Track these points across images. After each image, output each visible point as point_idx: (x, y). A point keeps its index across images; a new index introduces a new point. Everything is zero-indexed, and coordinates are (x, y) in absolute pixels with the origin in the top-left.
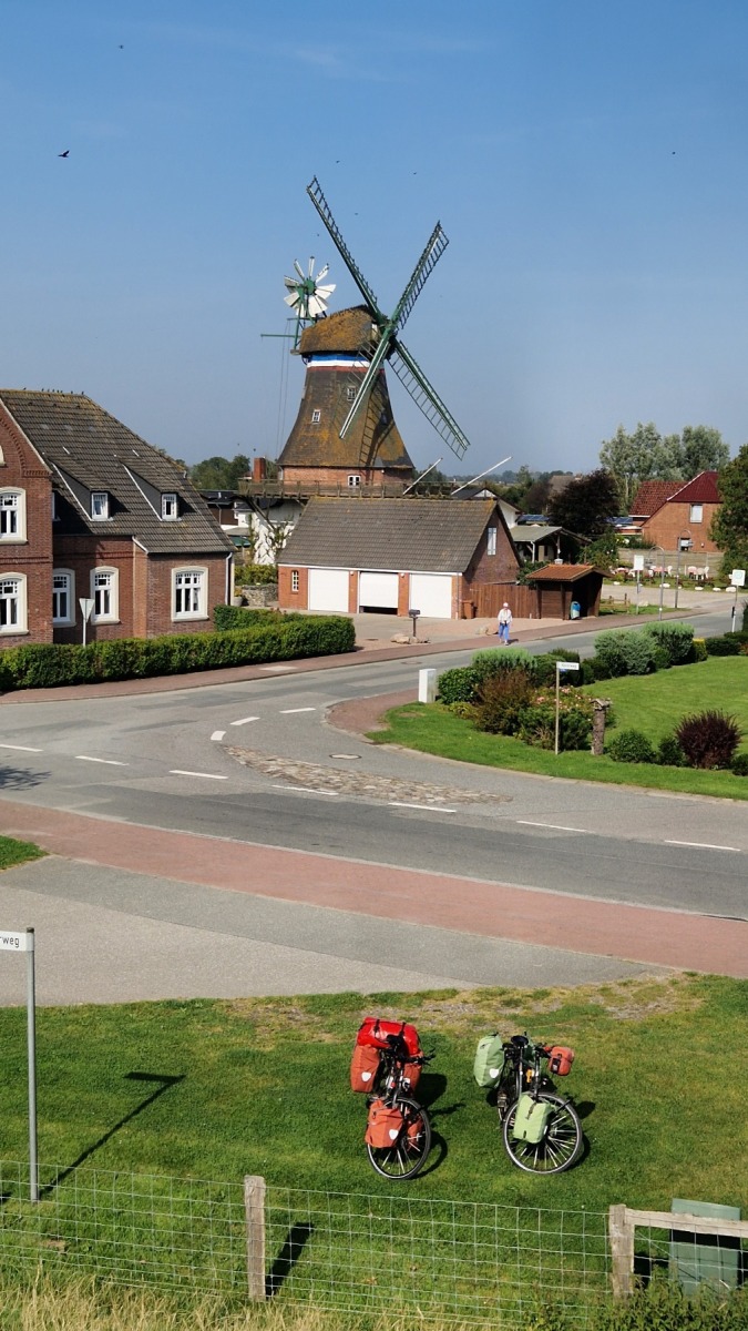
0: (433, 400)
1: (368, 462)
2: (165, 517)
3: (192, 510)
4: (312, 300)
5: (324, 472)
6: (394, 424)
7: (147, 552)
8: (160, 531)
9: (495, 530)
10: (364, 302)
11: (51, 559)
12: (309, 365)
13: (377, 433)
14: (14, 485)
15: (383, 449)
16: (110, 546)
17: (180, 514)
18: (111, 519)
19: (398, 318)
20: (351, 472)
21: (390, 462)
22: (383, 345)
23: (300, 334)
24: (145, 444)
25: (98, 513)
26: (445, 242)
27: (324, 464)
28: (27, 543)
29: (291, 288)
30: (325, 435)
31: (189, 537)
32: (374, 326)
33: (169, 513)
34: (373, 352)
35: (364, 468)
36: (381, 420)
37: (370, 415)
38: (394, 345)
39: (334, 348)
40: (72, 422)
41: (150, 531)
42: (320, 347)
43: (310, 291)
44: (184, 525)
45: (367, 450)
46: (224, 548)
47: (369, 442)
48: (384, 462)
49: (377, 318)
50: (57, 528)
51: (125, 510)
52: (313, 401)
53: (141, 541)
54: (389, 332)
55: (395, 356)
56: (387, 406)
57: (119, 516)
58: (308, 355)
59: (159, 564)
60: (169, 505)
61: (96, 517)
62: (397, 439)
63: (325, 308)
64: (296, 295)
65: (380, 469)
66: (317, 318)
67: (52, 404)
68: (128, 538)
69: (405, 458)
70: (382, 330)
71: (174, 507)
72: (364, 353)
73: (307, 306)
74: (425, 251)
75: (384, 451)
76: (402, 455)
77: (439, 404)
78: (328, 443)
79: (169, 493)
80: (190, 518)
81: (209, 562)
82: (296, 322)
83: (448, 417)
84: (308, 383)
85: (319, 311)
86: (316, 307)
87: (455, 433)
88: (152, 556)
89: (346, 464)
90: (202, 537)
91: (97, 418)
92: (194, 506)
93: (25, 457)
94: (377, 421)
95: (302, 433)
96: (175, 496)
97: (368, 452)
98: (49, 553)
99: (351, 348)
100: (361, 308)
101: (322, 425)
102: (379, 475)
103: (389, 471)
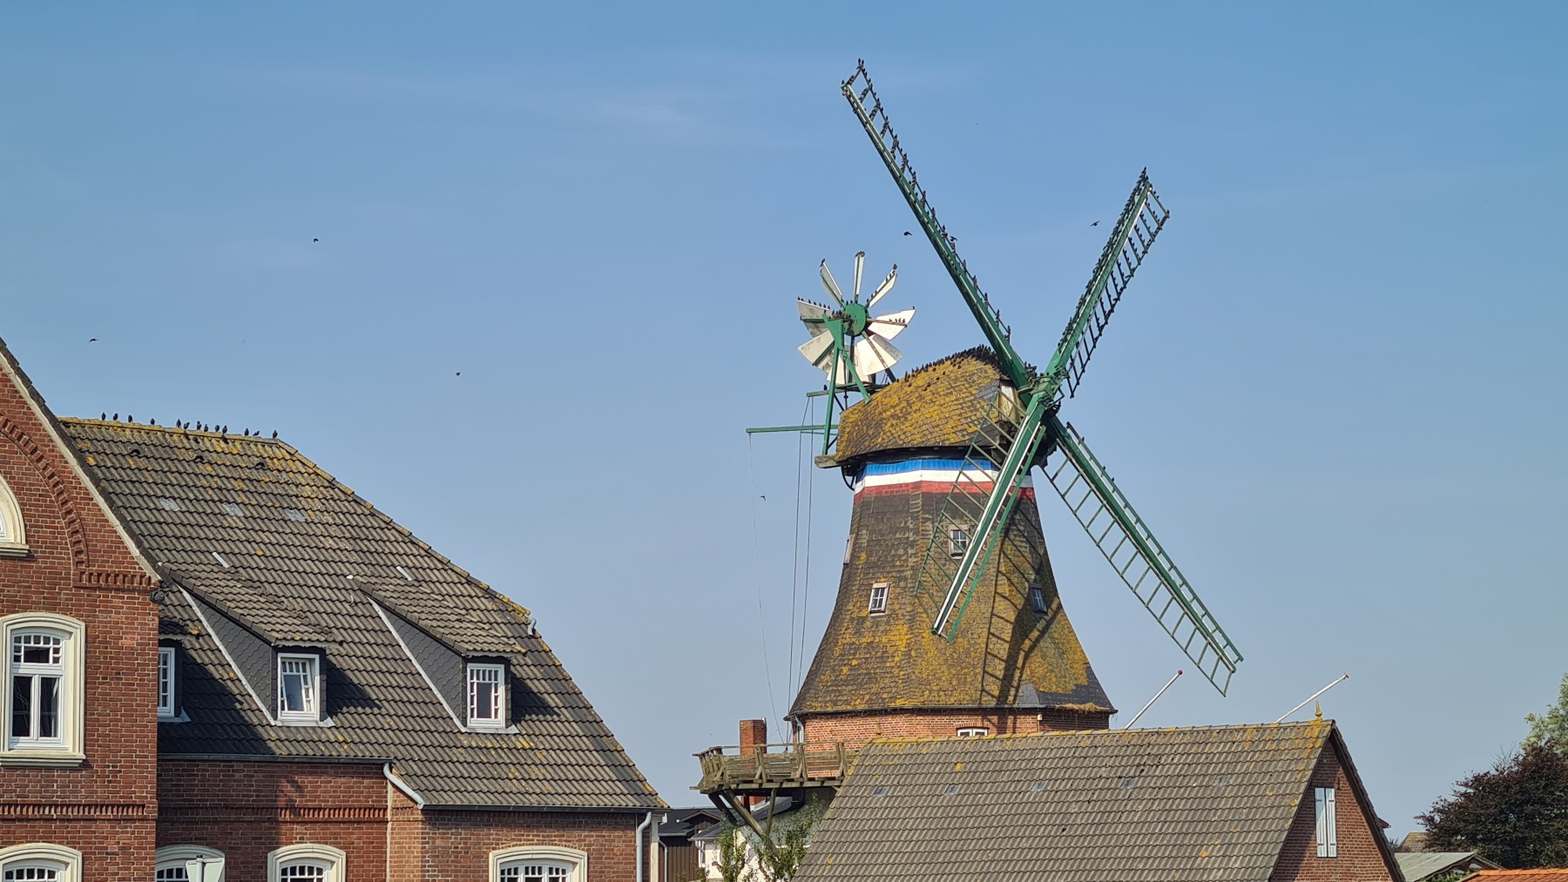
0: (1148, 555)
1: (1003, 696)
2: (475, 723)
3: (545, 709)
4: (863, 347)
5: (900, 722)
6: (1060, 606)
7: (421, 802)
8: (457, 754)
9: (1331, 793)
10: (984, 341)
11: (152, 811)
12: (858, 487)
13: (1022, 627)
14: (52, 608)
15: (1036, 665)
16: (325, 790)
17: (515, 716)
18: (329, 722)
19: (1060, 373)
20: (965, 720)
21: (1056, 696)
22: (1028, 432)
23: (836, 420)
24: (429, 553)
25: (294, 704)
26: (1161, 216)
27: (899, 703)
28: (85, 764)
29: (815, 323)
30: (899, 637)
31: (536, 772)
32: (1007, 391)
33: (484, 712)
34: (1007, 445)
35: (994, 711)
36: (1028, 600)
37: (1004, 588)
38: (1053, 436)
39: (917, 440)
40: (242, 498)
41: (433, 754)
42: (881, 442)
43: (857, 328)
44: (523, 742)
45: (999, 669)
46: (631, 802)
47: (1002, 649)
48: (1042, 695)
49: (1010, 372)
50: (168, 737)
51: (367, 702)
52: (870, 566)
53: (406, 776)
54: (1042, 402)
55: (1056, 458)
56: (1043, 568)
57: (350, 716)
58: (854, 467)
59: (453, 838)
60: (484, 691)
61: (287, 717)
62: (1068, 646)
63: (890, 361)
64: (826, 338)
65: (1032, 711)
66: (872, 388)
67: (192, 455)
68: (373, 769)
69: (1092, 688)
70: (1024, 398)
71: (500, 697)
72: (987, 448)
73: (851, 358)
74: (1116, 232)
75: (1040, 671)
76: (1083, 681)
77: (1166, 566)
78: (908, 654)
79: (485, 659)
80: (544, 728)
81: (592, 837)
82: (827, 398)
83: (1188, 596)
84: (856, 528)
85: (878, 368)
86: (868, 360)
87: (1206, 634)
88: (437, 815)
89: (952, 701)
90: (571, 773)
91: (307, 491)
92: (552, 700)
93: (84, 537)
94: (1020, 602)
95: (847, 638)
96: (501, 668)
97: (1000, 674)
98: (145, 790)
99: (953, 439)
100: (979, 354)
101: (893, 616)
102: (1029, 727)
103: (1054, 717)
